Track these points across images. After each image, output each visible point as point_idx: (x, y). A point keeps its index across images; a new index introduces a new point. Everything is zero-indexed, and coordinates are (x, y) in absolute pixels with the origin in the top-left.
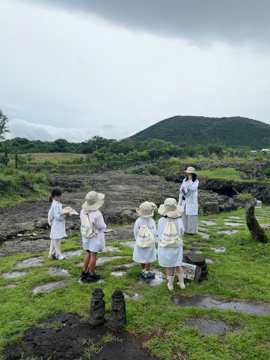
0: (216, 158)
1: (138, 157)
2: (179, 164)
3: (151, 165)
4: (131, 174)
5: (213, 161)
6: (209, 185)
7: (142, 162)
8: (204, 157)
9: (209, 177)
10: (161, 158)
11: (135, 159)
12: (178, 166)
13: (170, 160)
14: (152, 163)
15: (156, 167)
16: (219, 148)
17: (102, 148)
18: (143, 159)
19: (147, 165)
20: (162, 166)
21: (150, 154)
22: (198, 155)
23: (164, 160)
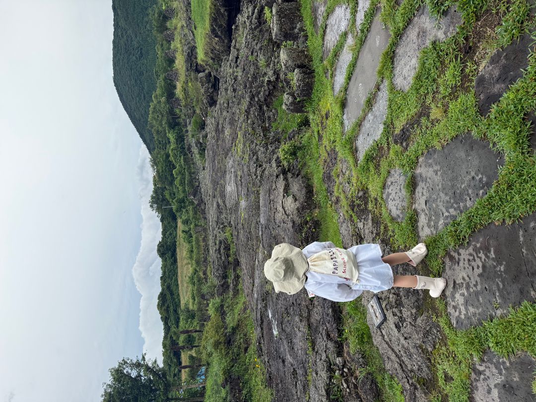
0: (174, 21)
1: (178, 147)
2: (186, 83)
3: (189, 128)
4: (205, 161)
5: (179, 25)
6: (222, 32)
7: (185, 142)
8: (173, 41)
9: (208, 32)
10: (177, 111)
11: (181, 152)
12: (190, 84)
13: (181, 97)
14: (186, 126)
15: (192, 120)
16: (159, 16)
17: (168, 197)
18: (180, 139)
19: (190, 134)
20: (190, 109)
21: (173, 128)
22: (171, 50)
23: (181, 106)
